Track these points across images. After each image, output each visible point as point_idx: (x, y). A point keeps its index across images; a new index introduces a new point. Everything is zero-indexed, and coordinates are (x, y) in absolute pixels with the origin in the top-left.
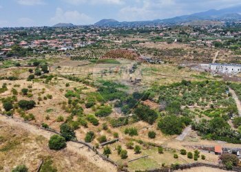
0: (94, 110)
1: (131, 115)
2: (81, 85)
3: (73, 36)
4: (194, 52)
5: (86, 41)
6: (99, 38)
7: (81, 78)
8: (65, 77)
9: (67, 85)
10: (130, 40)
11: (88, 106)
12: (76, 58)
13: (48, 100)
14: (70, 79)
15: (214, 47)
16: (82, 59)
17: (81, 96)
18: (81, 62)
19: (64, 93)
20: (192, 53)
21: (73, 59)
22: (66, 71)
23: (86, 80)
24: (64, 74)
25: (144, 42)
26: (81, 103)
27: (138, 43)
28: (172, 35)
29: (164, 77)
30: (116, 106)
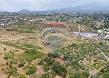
0: (25, 69)
1: (50, 71)
2: (14, 48)
3: (8, 18)
4: (70, 26)
5: (15, 20)
6: (22, 19)
7: (14, 43)
8: (3, 43)
9: (5, 49)
10: (38, 20)
11: (20, 66)
12: (10, 30)
14: (7, 44)
15: (77, 23)
17: (15, 57)
18: (13, 33)
19: (3, 55)
20: (69, 26)
21: (8, 30)
22: (4, 38)
23: (17, 45)
24: (3, 41)
25: (45, 21)
26: (15, 63)
27: (42, 21)
28: (56, 18)
30: (39, 64)
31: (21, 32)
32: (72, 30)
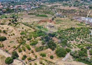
0: (31, 42)
1: (45, 45)
2: (29, 28)
3: (32, 3)
4: (80, 11)
5: (36, 5)
6: (42, 4)
7: (30, 24)
8: (23, 24)
9: (23, 28)
10: (54, 5)
11: (28, 40)
12: (30, 14)
13: (13, 36)
14: (25, 25)
15: (89, 8)
16: (32, 14)
17: (27, 34)
18: (32, 16)
19: (21, 32)
20: (79, 11)
22: (25, 20)
23: (31, 26)
24: (23, 22)
25: (60, 6)
26: (26, 38)
27: (57, 6)
29: (64, 25)
30: (40, 40)
31: (37, 16)
32: (81, 15)
